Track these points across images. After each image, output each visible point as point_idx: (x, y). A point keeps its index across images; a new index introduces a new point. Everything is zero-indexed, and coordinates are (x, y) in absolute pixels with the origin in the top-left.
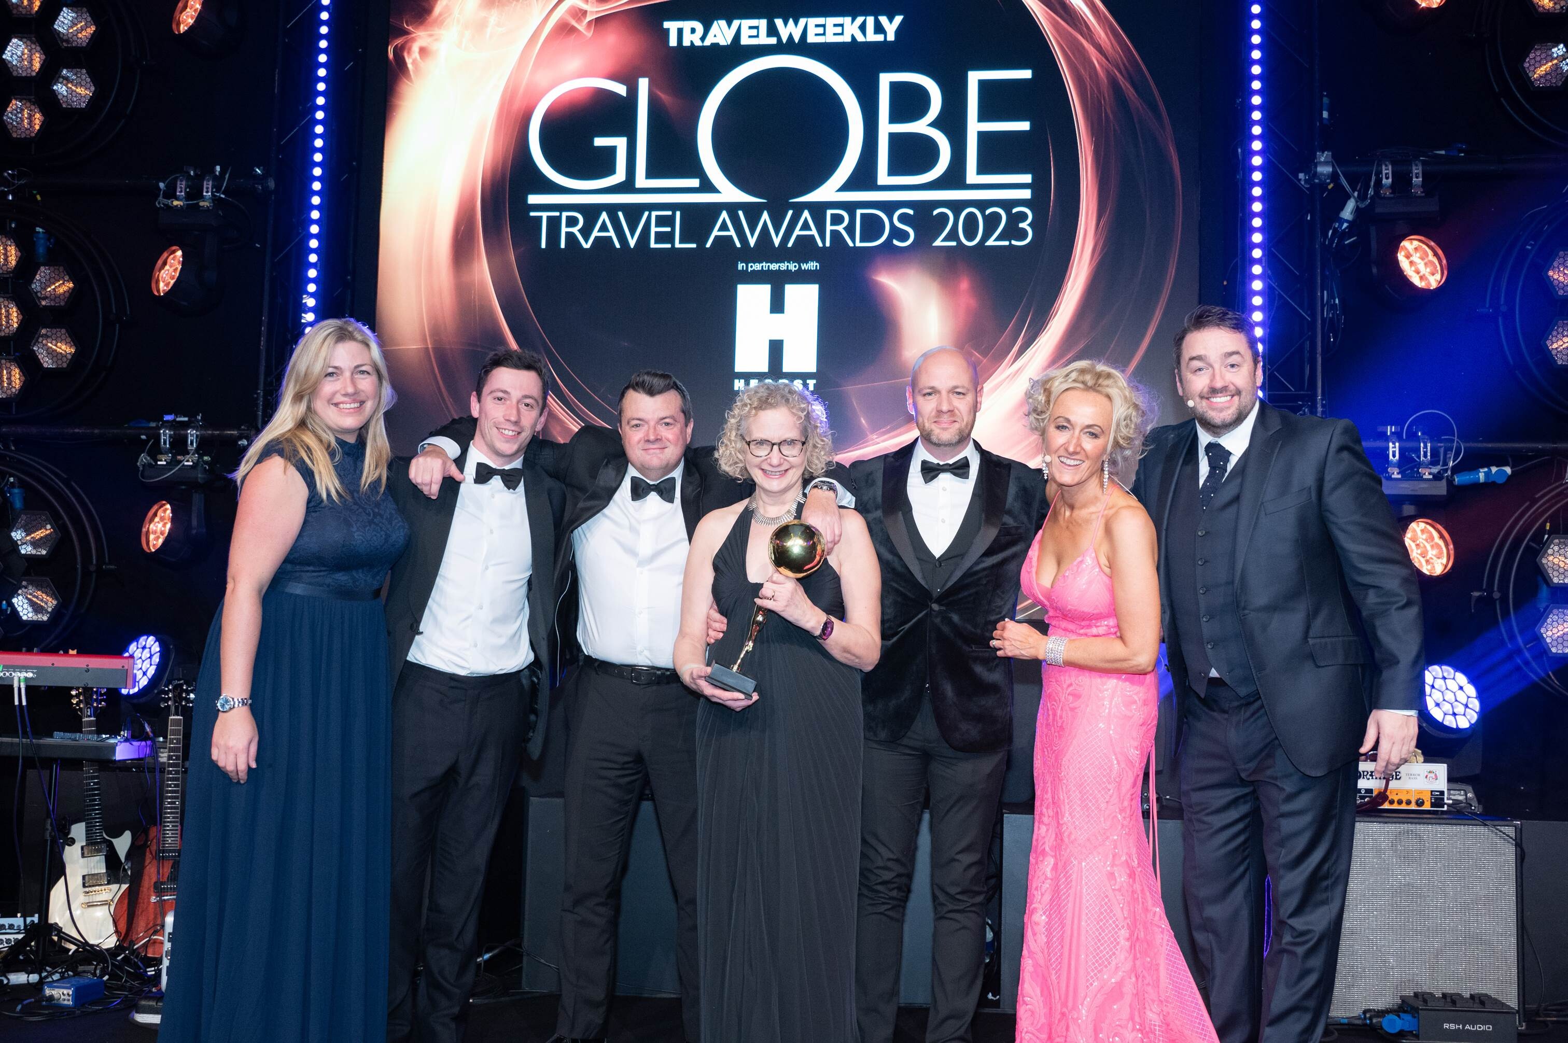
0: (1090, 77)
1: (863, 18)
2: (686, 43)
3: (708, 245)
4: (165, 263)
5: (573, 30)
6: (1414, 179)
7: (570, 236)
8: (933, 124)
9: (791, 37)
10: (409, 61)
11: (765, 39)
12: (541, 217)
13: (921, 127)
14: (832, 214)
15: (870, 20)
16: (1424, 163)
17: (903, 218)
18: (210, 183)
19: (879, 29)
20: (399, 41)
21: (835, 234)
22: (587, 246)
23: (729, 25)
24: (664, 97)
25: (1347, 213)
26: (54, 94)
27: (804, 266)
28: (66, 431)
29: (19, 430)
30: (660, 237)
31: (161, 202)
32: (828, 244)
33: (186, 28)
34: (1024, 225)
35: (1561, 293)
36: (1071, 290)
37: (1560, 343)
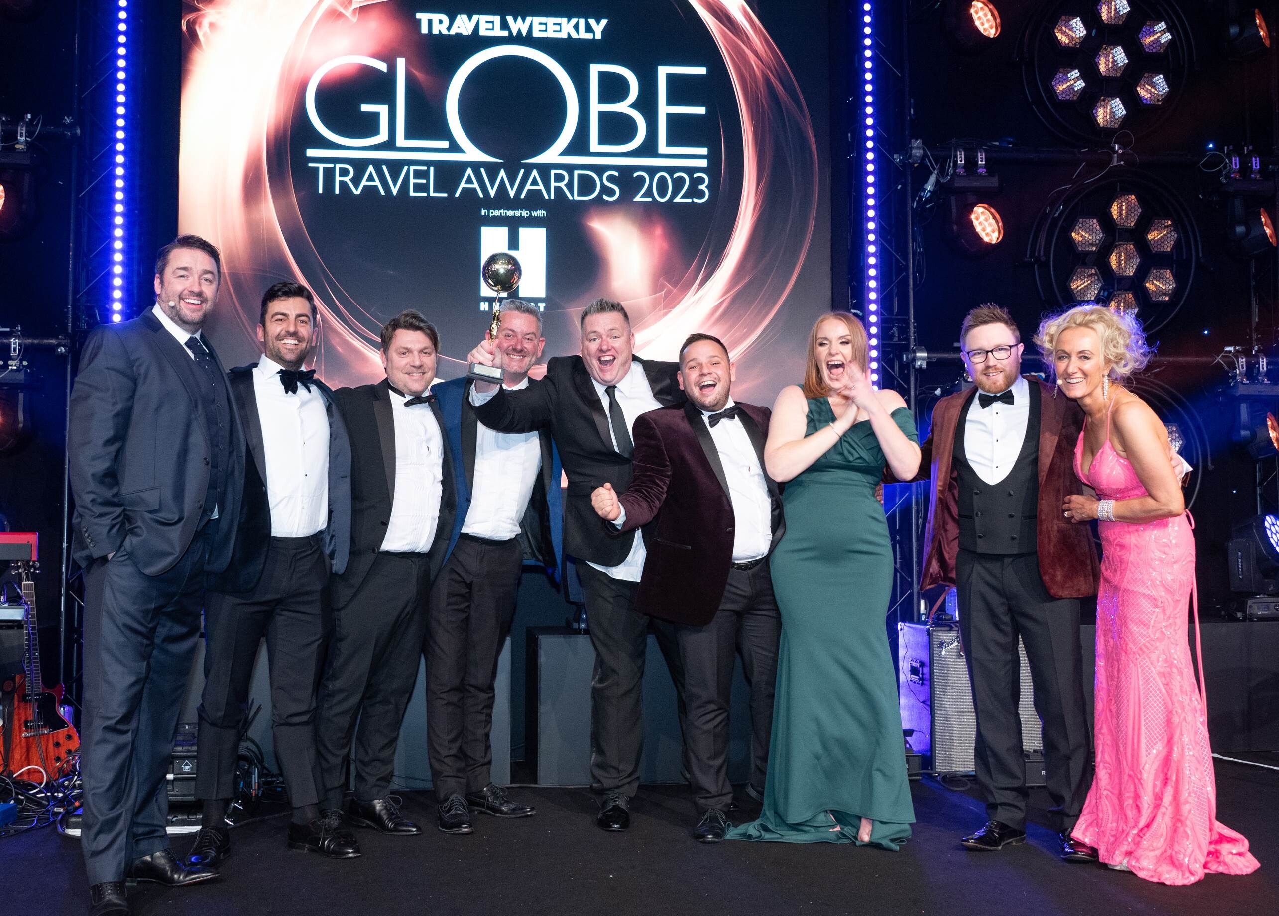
0: (750, 75)
1: (576, 20)
2: (435, 31)
3: (457, 195)
5: (340, 15)
6: (980, 163)
7: (343, 184)
8: (632, 106)
9: (519, 32)
10: (200, 34)
11: (498, 32)
12: (318, 168)
13: (623, 107)
14: (555, 174)
15: (582, 22)
16: (986, 151)
17: (611, 178)
18: (24, 129)
19: (589, 29)
20: (191, 17)
21: (557, 189)
22: (357, 192)
23: (470, 18)
24: (418, 74)
25: (930, 185)
27: (534, 214)
30: (418, 187)
32: (552, 197)
34: (701, 187)
35: (1080, 249)
36: (739, 237)
37: (1079, 283)
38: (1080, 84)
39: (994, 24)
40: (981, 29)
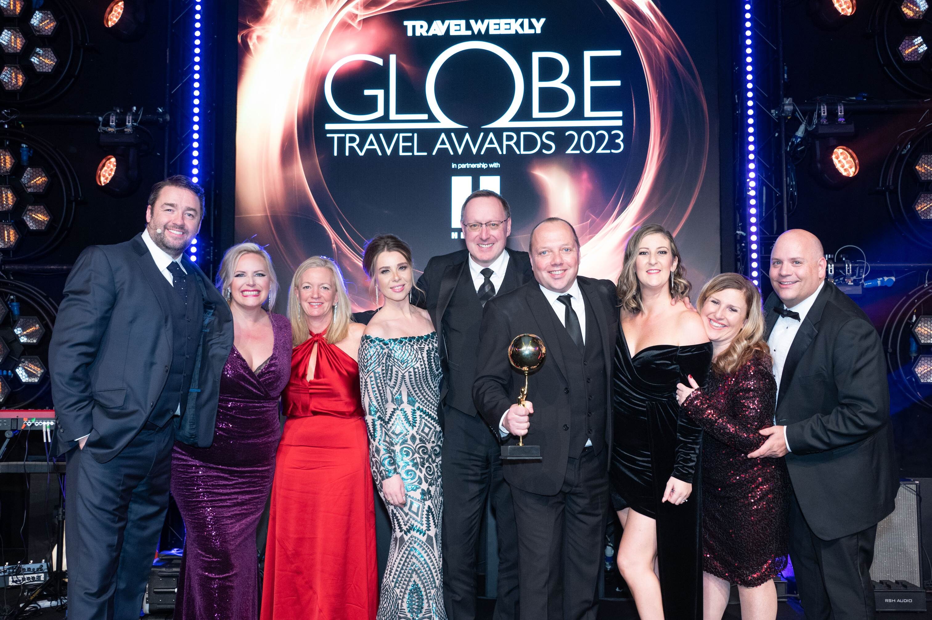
0: (655, 55)
1: (522, 20)
2: (418, 34)
3: (434, 153)
4: (104, 166)
5: (349, 26)
6: (839, 114)
7: (351, 148)
8: (565, 82)
9: (479, 31)
10: (251, 44)
11: (464, 32)
12: (333, 138)
13: (557, 83)
14: (506, 135)
15: (526, 21)
16: (845, 105)
17: (548, 137)
18: (131, 117)
19: (531, 26)
20: (244, 32)
21: (509, 147)
22: (362, 154)
23: (443, 23)
24: (405, 66)
25: (800, 133)
26: (32, 63)
27: (491, 166)
28: (45, 267)
29: (17, 267)
30: (405, 149)
31: (101, 129)
32: (505, 153)
33: (113, 24)
34: (618, 141)
35: (923, 178)
36: (647, 178)
37: (922, 206)
38: (923, 48)
39: (851, 5)
40: (840, 10)
